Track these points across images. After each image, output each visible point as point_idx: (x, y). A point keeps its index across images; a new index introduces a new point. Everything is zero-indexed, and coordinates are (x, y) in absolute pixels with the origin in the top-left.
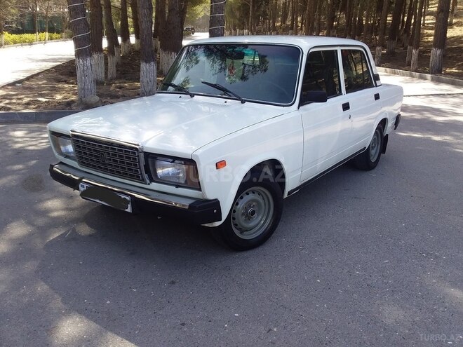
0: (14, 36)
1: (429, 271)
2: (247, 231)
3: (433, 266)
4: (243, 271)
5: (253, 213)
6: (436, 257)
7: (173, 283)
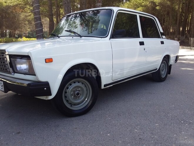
0: (27, 39)
1: (184, 131)
2: (75, 105)
3: (187, 128)
4: (65, 128)
5: (78, 94)
6: (190, 123)
7: (19, 133)
